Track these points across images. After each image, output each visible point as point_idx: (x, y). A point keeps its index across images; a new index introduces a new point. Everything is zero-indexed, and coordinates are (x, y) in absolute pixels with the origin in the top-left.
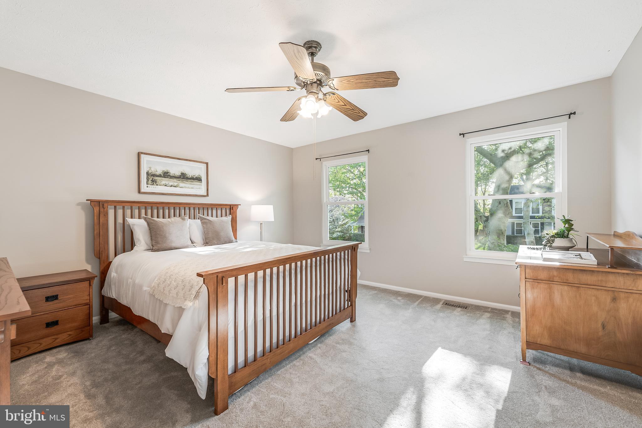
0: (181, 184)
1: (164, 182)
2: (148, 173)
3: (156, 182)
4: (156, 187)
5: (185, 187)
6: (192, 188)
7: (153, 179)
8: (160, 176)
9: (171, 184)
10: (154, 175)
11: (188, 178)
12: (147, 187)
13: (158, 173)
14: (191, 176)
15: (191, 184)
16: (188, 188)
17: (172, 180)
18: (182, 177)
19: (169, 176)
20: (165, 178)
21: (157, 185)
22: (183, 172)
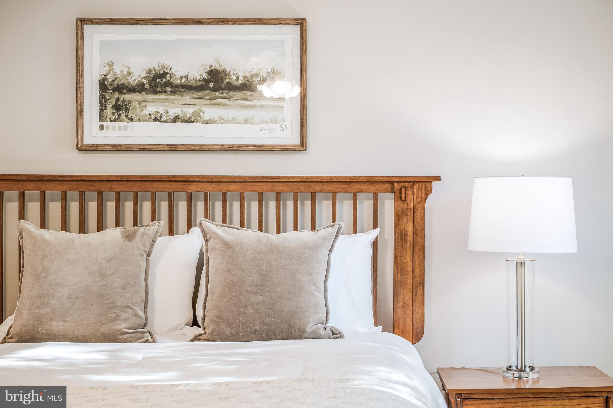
0: (209, 112)
1: (151, 109)
2: (103, 85)
3: (127, 110)
4: (126, 128)
5: (223, 120)
6: (246, 122)
7: (118, 100)
8: (140, 89)
9: (173, 112)
10: (120, 89)
11: (231, 88)
12: (102, 127)
13: (133, 81)
14: (245, 77)
15: (242, 106)
16: (234, 121)
17: (177, 97)
18: (211, 85)
19: (169, 84)
20: (155, 92)
21: (131, 119)
22: (216, 66)
